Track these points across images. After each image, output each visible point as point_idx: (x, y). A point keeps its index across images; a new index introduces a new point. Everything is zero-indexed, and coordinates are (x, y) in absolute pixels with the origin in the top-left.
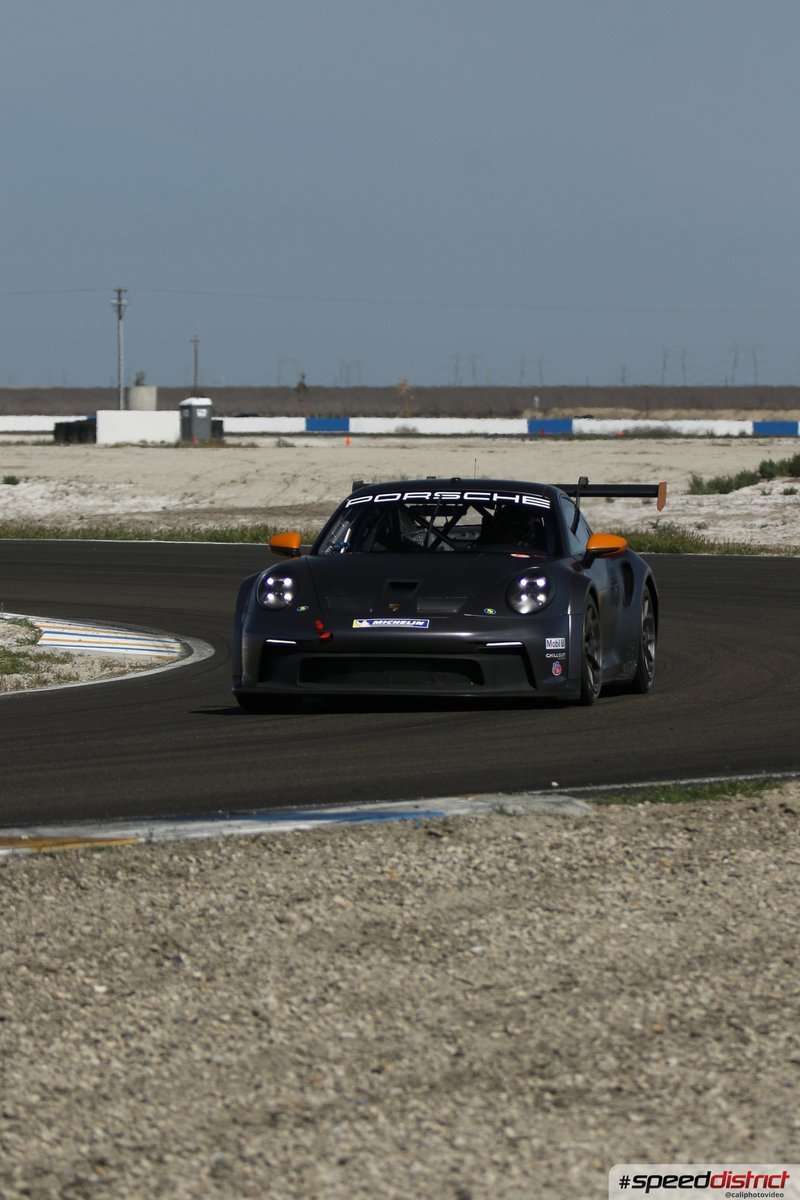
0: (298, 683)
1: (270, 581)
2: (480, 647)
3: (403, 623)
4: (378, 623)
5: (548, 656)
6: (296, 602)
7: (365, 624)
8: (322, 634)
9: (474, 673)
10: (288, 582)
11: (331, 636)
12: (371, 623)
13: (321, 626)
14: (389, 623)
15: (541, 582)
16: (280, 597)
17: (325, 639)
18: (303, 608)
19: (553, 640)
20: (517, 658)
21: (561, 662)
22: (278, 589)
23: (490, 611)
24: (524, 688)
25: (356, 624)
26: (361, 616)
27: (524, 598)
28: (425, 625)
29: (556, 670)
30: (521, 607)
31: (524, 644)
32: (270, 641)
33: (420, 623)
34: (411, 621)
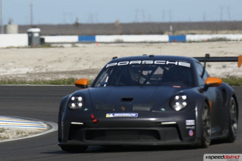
0: (84, 140)
1: (73, 99)
2: (159, 124)
3: (127, 115)
4: (117, 115)
5: (188, 128)
6: (83, 107)
7: (111, 115)
8: (93, 120)
9: (156, 135)
10: (80, 99)
11: (97, 121)
12: (113, 115)
13: (93, 117)
14: (121, 115)
15: (184, 97)
16: (77, 105)
17: (95, 122)
18: (86, 109)
19: (189, 121)
20: (174, 129)
21: (193, 130)
22: (76, 101)
23: (163, 109)
25: (108, 116)
26: (110, 112)
27: (177, 104)
28: (136, 115)
29: (191, 133)
30: (176, 107)
31: (177, 123)
32: (73, 123)
33: (134, 115)
34: (130, 114)
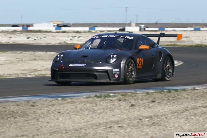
0: (59, 79)
1: (59, 55)
2: (97, 71)
4: (75, 65)
5: (114, 73)
6: (61, 60)
10: (62, 56)
11: (64, 68)
12: (73, 65)
13: (63, 66)
14: (77, 65)
15: (115, 56)
17: (63, 69)
18: (62, 62)
19: (115, 69)
20: (106, 73)
21: (118, 74)
22: (60, 57)
23: (101, 63)
24: (107, 80)
25: (70, 65)
26: (71, 64)
27: (112, 59)
29: (116, 76)
30: (110, 61)
31: (107, 70)
32: (54, 69)
33: (83, 65)
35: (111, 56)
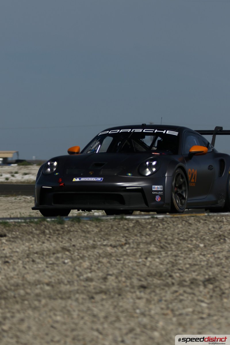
1: (49, 163)
3: (93, 179)
4: (83, 179)
5: (153, 193)
6: (56, 171)
7: (78, 180)
8: (60, 184)
10: (55, 164)
11: (64, 184)
12: (80, 179)
13: (60, 181)
14: (87, 179)
15: (154, 163)
16: (52, 170)
17: (62, 186)
18: (57, 174)
19: (156, 186)
22: (52, 166)
23: (130, 174)
24: (142, 206)
25: (74, 180)
26: (76, 177)
27: (148, 169)
28: (101, 180)
29: (158, 199)
30: (146, 173)
31: (142, 188)
32: (43, 187)
33: (99, 179)
34: (96, 179)
35: (147, 163)
